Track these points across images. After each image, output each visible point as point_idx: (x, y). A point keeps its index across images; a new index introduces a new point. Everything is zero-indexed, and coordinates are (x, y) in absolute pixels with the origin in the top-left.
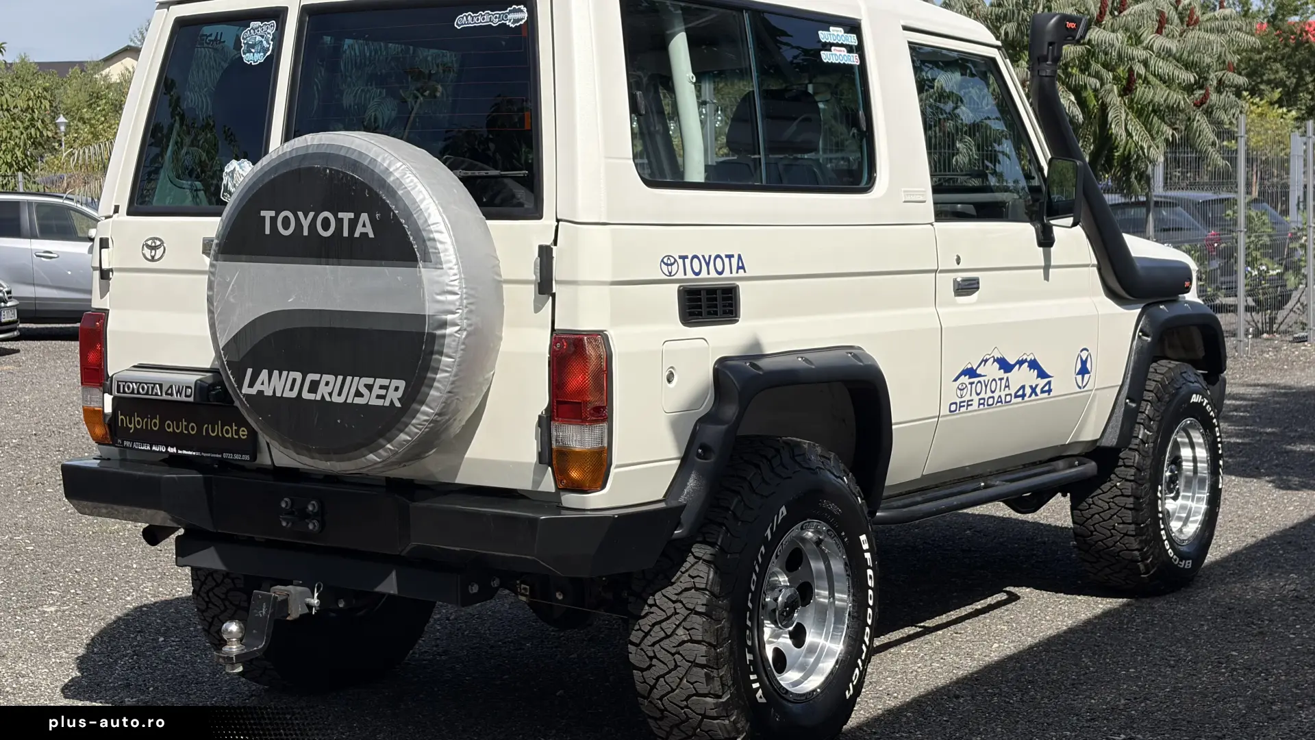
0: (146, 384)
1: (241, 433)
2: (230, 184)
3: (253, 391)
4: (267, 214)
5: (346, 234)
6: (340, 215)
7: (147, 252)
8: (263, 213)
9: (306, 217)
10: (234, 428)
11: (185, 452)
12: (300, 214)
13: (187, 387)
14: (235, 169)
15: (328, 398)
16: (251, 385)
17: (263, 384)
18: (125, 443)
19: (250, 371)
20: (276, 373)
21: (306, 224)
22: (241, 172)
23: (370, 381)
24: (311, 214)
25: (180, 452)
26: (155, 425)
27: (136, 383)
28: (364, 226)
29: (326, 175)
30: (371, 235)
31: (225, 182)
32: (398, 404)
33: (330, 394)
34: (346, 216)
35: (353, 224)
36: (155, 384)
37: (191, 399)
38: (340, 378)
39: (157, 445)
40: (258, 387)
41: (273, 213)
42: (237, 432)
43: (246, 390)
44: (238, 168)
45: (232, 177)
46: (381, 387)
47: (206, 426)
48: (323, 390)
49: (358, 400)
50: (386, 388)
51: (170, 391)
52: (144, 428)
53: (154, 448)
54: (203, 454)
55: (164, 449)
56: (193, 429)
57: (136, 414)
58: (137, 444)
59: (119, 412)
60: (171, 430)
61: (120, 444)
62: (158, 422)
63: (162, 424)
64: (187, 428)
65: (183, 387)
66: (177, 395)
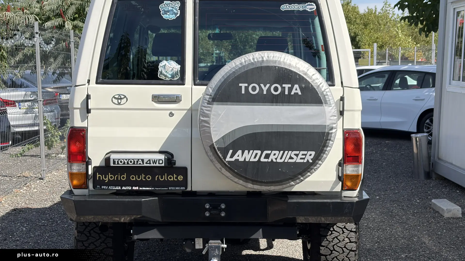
0: (133, 159)
1: (179, 178)
2: (163, 71)
3: (233, 159)
4: (243, 85)
5: (287, 93)
6: (284, 85)
7: (115, 101)
8: (240, 85)
9: (265, 86)
10: (175, 176)
11: (144, 188)
12: (262, 85)
13: (159, 160)
14: (166, 64)
15: (274, 161)
16: (232, 157)
17: (238, 156)
18: (102, 187)
19: (231, 151)
20: (246, 152)
21: (265, 89)
22: (169, 66)
23: (297, 152)
24: (268, 85)
25: (140, 188)
26: (123, 178)
27: (126, 160)
28: (296, 90)
29: (276, 69)
30: (300, 93)
31: (160, 69)
32: (311, 161)
33: (276, 159)
34: (287, 86)
35: (290, 89)
36: (138, 160)
37: (163, 165)
38: (282, 152)
39: (125, 186)
40: (235, 157)
41: (246, 85)
42: (177, 178)
43: (228, 159)
44: (167, 64)
45: (165, 68)
46: (303, 155)
47: (157, 176)
48: (272, 157)
49: (290, 161)
50: (306, 155)
51: (149, 162)
52: (115, 179)
53: (123, 188)
54: (156, 188)
55: (130, 188)
56: (149, 178)
57: (110, 173)
58: (111, 187)
59: (98, 173)
60: (134, 179)
61: (98, 187)
62: (125, 176)
63: (128, 177)
64: (145, 178)
65: (157, 160)
66: (153, 164)
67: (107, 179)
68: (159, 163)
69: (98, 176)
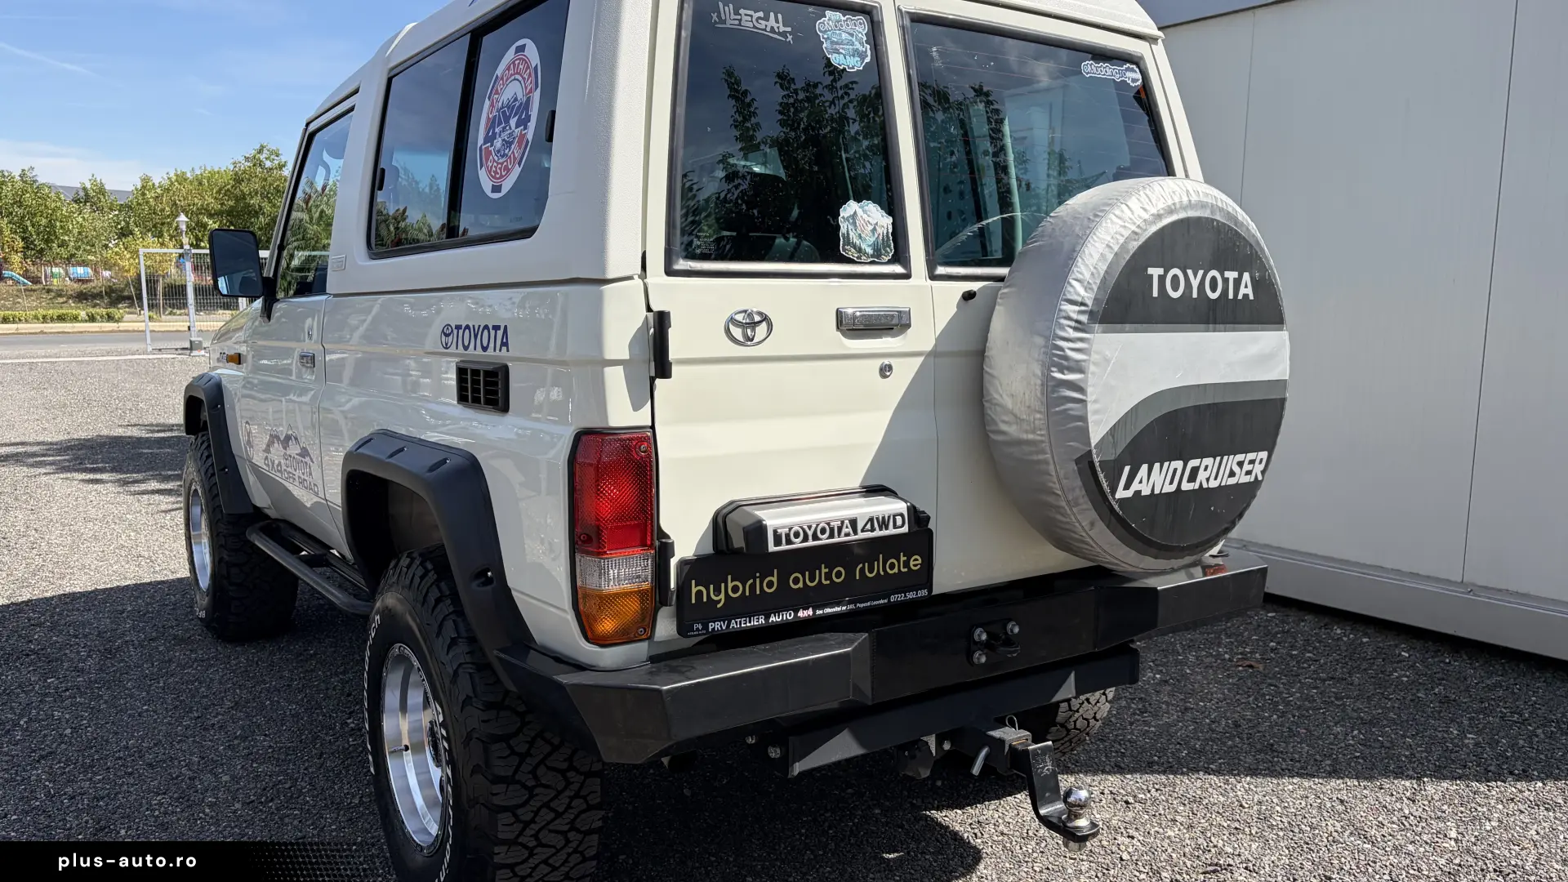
0: (827, 523)
1: (912, 563)
2: (851, 234)
3: (1129, 494)
4: (1155, 272)
5: (1231, 296)
6: (1227, 274)
7: (737, 332)
8: (1151, 271)
9: (1195, 276)
10: (903, 559)
11: (828, 610)
12: (1190, 272)
13: (894, 516)
14: (855, 213)
15: (1205, 485)
16: (1127, 487)
17: (1141, 482)
18: (711, 626)
19: (1127, 469)
20: (1157, 465)
21: (1195, 283)
22: (867, 218)
23: (1240, 457)
24: (1201, 273)
25: (819, 612)
26: (770, 584)
27: (810, 526)
28: (1246, 287)
29: (1213, 226)
30: (1251, 297)
31: (843, 230)
32: (1260, 478)
33: (1208, 480)
34: (1231, 275)
35: (1237, 282)
36: (843, 521)
37: (905, 529)
38: (1218, 459)
39: (777, 611)
40: (1135, 486)
41: (1161, 271)
42: (907, 564)
43: (1121, 494)
44: (860, 212)
45: (854, 224)
46: (1249, 462)
47: (861, 565)
48: (1202, 476)
49: (1232, 481)
50: (1252, 462)
51: (869, 527)
52: (747, 594)
53: (773, 619)
54: (858, 605)
55: (790, 615)
56: (839, 575)
57: (729, 577)
58: (738, 620)
59: (693, 582)
60: (801, 585)
61: (698, 629)
62: (775, 579)
63: (783, 580)
64: (828, 576)
65: (889, 517)
66: (881, 529)
67: (722, 596)
68: (895, 527)
69: (694, 590)
